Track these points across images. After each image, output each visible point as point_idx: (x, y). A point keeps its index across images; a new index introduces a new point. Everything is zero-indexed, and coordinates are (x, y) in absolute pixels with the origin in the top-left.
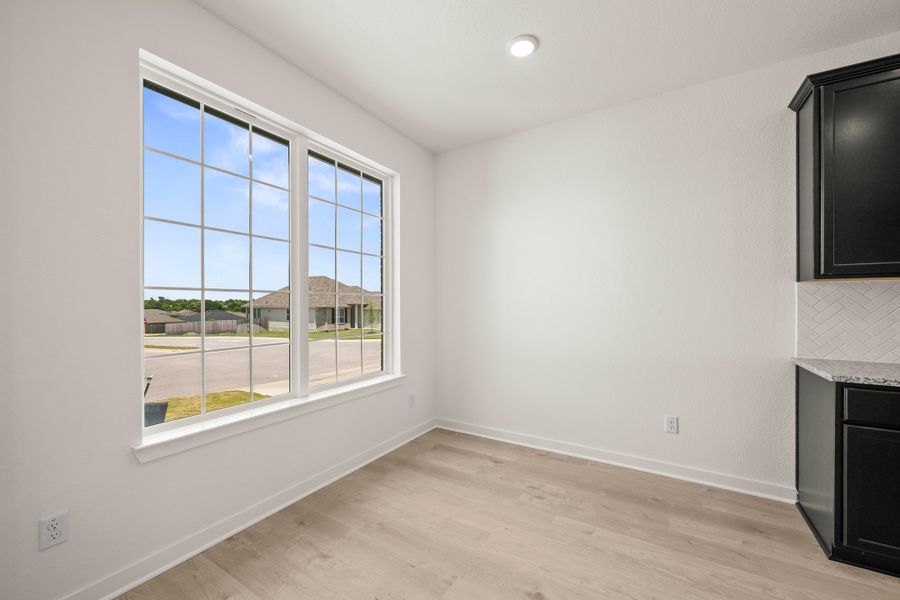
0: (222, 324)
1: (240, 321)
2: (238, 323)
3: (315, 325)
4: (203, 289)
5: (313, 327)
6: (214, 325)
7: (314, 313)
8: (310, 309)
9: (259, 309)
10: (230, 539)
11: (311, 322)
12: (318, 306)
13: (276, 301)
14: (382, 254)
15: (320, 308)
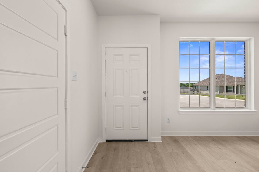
0: (186, 90)
1: (191, 90)
2: (190, 91)
3: (218, 92)
4: (189, 81)
5: (218, 93)
6: (184, 91)
7: (218, 88)
8: (216, 86)
9: (197, 86)
10: (195, 136)
11: (217, 91)
12: (220, 85)
13: (203, 83)
14: (245, 67)
15: (221, 86)
